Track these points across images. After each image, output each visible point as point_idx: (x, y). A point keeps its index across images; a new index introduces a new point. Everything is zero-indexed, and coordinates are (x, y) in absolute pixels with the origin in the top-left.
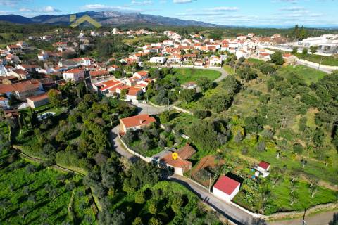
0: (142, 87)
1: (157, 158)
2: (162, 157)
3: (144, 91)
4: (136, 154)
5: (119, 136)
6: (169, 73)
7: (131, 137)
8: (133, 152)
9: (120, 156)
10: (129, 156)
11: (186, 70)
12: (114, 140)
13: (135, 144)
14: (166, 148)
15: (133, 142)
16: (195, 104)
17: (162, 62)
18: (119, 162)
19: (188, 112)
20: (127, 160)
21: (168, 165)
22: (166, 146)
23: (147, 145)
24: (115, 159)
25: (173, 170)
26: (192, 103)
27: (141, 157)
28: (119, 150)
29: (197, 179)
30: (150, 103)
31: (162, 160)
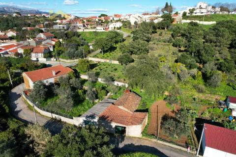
0: (49, 46)
1: (93, 117)
2: (101, 114)
3: (52, 49)
4: (54, 116)
5: (24, 96)
6: (74, 35)
7: (42, 92)
8: (49, 115)
9: (26, 123)
10: (43, 122)
11: (90, 33)
12: (16, 102)
13: (49, 102)
14: (97, 101)
15: (46, 100)
16: (111, 53)
17: (65, 28)
18: (25, 136)
19: (108, 61)
20: (40, 129)
21: (114, 125)
22: (97, 98)
23: (71, 99)
24: (15, 132)
25: (123, 131)
26: (108, 53)
27: (63, 119)
28: (25, 115)
29: (165, 138)
30: (60, 59)
31: (103, 118)
